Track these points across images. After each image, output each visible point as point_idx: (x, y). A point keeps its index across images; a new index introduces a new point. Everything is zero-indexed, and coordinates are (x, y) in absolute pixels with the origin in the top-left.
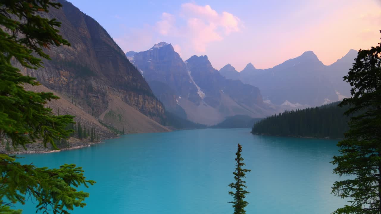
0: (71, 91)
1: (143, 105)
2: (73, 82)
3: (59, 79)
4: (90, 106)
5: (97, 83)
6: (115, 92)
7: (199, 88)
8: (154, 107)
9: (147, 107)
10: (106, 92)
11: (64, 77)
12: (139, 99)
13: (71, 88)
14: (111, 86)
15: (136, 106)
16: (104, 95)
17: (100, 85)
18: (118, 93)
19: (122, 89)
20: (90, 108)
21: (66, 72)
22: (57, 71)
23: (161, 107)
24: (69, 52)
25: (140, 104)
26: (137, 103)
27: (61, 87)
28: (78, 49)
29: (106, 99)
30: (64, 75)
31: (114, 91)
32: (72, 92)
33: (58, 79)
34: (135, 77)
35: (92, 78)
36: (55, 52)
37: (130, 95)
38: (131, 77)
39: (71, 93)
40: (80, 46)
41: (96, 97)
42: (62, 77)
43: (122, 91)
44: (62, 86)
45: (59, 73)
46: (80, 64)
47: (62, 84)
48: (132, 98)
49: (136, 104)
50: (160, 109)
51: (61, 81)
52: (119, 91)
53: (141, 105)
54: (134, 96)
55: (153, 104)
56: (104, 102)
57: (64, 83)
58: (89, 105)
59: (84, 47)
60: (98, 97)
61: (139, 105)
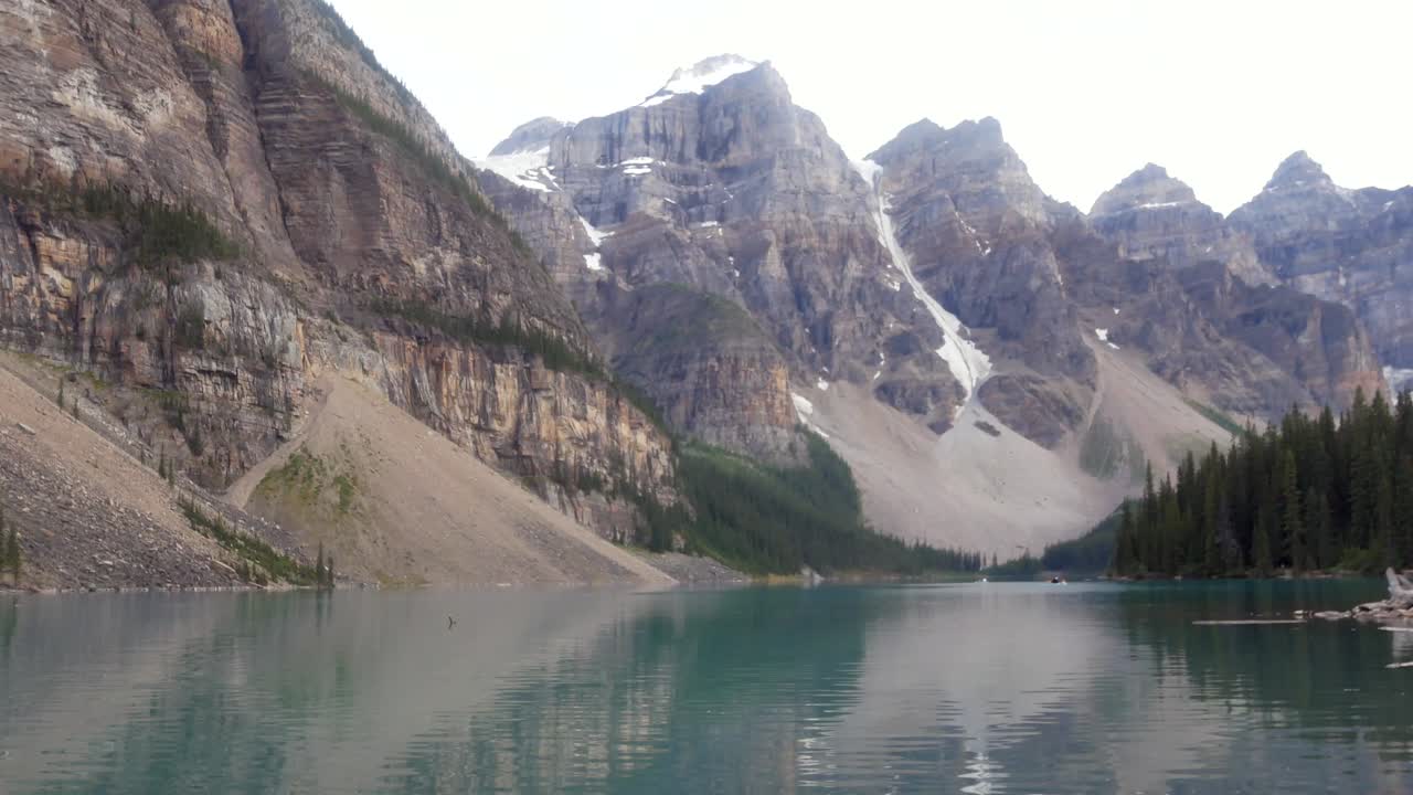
0: (86, 345)
1: (518, 423)
2: (100, 294)
3: (32, 283)
4: (182, 428)
5: (231, 297)
6: (345, 347)
7: (948, 323)
8: (595, 437)
9: (544, 434)
10: (284, 350)
11: (58, 267)
12: (499, 388)
13: (86, 328)
14: (329, 315)
15: (477, 428)
16: (269, 364)
17: (252, 308)
18: (367, 355)
19: (392, 329)
20: (180, 440)
21: (73, 242)
22: (22, 240)
23: (641, 438)
24: (97, 139)
25: (501, 419)
26: (483, 414)
27: (38, 323)
28: (157, 118)
29: (278, 385)
30: (60, 258)
31: (344, 339)
32: (93, 350)
33: (24, 280)
34: (477, 261)
35: (209, 268)
36: (25, 140)
37: (438, 366)
38: (451, 260)
39: (86, 356)
40: (168, 100)
41: (219, 373)
42: (48, 270)
43: (391, 339)
44: (44, 318)
45: (34, 247)
46: (155, 197)
47: (44, 309)
48: (451, 381)
49: (475, 420)
50: (635, 446)
51: (41, 294)
52: (371, 345)
53: (509, 424)
54: (464, 370)
55: (582, 417)
56: (266, 406)
57: (51, 300)
58: (176, 423)
59: (189, 106)
60: (233, 378)
61: (495, 425)
